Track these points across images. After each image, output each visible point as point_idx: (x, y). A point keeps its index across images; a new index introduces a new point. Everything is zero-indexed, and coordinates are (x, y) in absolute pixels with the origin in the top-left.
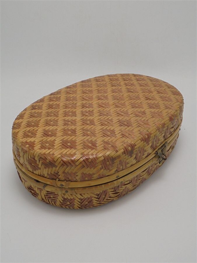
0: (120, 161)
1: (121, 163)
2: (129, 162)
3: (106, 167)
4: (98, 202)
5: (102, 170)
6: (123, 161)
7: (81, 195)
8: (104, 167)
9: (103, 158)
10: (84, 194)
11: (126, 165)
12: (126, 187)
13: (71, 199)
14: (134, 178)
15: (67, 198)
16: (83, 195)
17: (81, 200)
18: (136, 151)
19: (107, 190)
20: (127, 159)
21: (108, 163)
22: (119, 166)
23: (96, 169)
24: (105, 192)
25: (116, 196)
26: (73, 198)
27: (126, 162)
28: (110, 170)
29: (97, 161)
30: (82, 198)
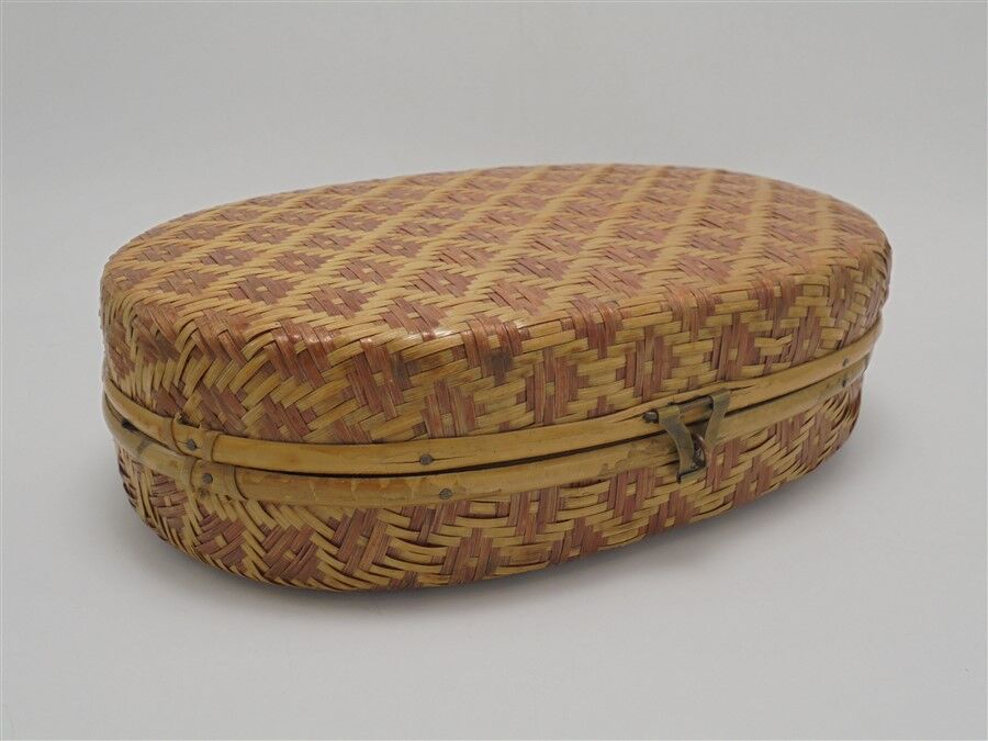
0: (441, 385)
1: (444, 394)
2: (489, 408)
3: (369, 396)
4: (340, 565)
5: (352, 405)
6: (457, 389)
7: (263, 506)
8: (358, 392)
9: (356, 349)
10: (277, 506)
11: (470, 419)
12: (477, 532)
13: (229, 523)
14: (524, 498)
15: (215, 515)
16: (271, 509)
17: (267, 536)
18: (530, 362)
19: (376, 510)
20: (478, 389)
21: (378, 377)
22: (435, 410)
23: (321, 393)
24: (365, 521)
25: (427, 559)
26: (238, 520)
27: (471, 398)
28: (391, 418)
29: (333, 357)
30: (271, 524)
